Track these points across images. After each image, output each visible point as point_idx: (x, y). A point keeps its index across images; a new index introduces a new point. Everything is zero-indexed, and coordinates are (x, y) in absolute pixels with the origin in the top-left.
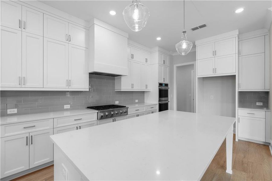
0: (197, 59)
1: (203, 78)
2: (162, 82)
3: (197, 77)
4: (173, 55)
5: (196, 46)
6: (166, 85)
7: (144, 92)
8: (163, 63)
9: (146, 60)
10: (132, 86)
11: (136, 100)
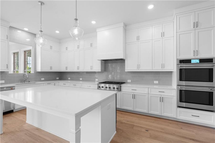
9: (163, 34)
10: (139, 66)
11: (155, 81)
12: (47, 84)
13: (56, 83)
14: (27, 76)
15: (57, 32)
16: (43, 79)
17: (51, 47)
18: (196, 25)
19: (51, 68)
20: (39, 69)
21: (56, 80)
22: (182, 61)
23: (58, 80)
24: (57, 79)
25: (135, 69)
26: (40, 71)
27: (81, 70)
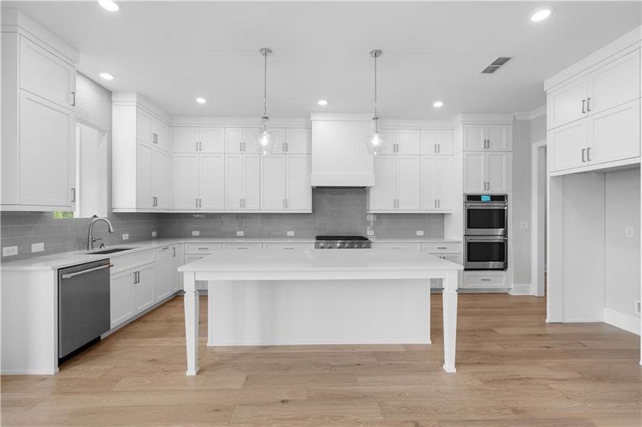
0: (548, 129)
1: (564, 176)
2: (474, 191)
3: (549, 175)
4: (531, 118)
5: (548, 92)
6: (502, 198)
7: (443, 214)
8: (483, 147)
9: (437, 148)
10: (396, 203)
11: (417, 232)
12: (161, 249)
14: (111, 227)
15: (201, 101)
16: (126, 237)
17: (156, 138)
18: (487, 144)
19: (155, 201)
22: (471, 198)
25: (390, 209)
26: (134, 211)
27: (251, 208)
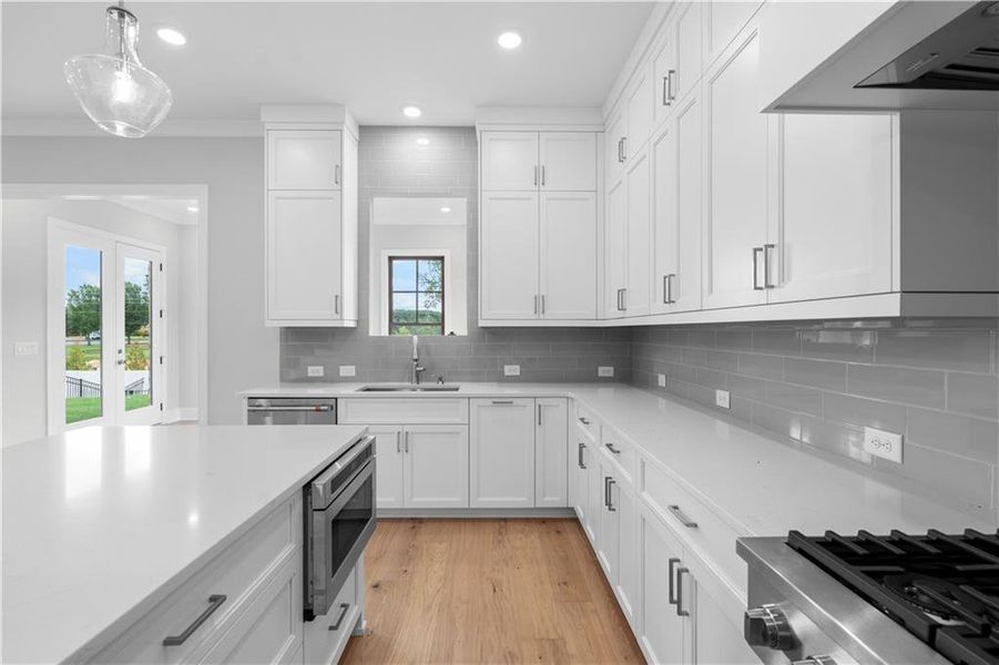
12: (490, 402)
13: (553, 402)
16: (512, 370)
17: (540, 177)
19: (540, 304)
20: (498, 314)
21: (592, 379)
23: (606, 381)
24: (600, 374)
